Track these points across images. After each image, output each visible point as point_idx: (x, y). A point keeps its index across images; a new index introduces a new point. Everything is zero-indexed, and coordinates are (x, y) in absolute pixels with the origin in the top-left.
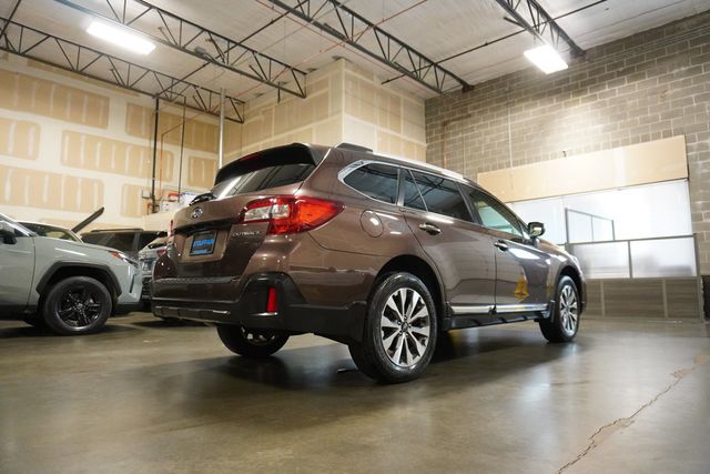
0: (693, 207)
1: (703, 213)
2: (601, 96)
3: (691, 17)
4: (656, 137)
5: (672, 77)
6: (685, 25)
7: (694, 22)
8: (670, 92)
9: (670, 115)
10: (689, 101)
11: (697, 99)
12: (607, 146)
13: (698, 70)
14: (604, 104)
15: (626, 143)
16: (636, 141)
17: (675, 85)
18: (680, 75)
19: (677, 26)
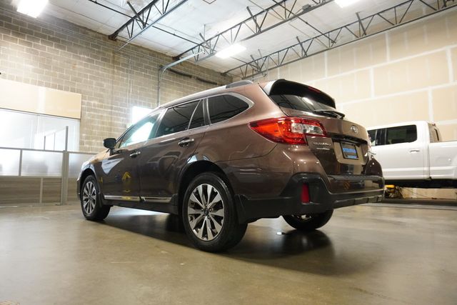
0: (81, 137)
1: (85, 141)
2: (35, 46)
3: (93, 31)
4: (66, 89)
5: (80, 58)
6: (90, 33)
7: (94, 34)
8: (77, 66)
9: (76, 80)
10: (86, 76)
11: (91, 77)
12: (34, 83)
13: (92, 61)
14: (36, 53)
15: (48, 85)
16: (54, 87)
17: (81, 64)
18: (83, 59)
19: (87, 31)
